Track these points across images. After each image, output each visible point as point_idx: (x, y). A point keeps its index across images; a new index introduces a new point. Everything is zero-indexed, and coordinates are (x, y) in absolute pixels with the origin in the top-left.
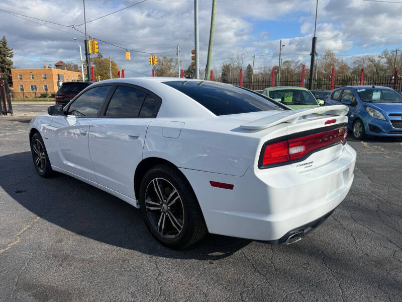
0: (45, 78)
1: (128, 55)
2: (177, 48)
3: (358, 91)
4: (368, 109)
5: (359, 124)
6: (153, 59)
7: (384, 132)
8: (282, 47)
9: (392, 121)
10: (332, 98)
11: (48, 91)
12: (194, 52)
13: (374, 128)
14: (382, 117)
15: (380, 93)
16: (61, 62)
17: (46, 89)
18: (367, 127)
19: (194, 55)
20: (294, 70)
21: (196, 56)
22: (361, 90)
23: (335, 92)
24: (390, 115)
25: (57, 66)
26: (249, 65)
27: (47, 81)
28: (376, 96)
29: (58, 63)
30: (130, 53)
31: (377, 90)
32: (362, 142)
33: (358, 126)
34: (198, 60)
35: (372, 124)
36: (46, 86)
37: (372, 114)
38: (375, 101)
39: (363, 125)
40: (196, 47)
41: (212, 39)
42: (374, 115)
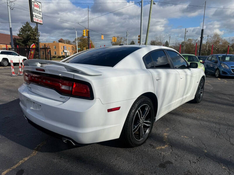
0: (55, 48)
1: (103, 37)
2: (127, 33)
3: (219, 56)
4: (222, 64)
5: (218, 71)
6: (114, 39)
7: (228, 74)
8: (186, 32)
9: (232, 70)
10: (207, 60)
11: (56, 54)
12: (140, 36)
13: (224, 72)
14: (228, 68)
15: (229, 58)
16: (62, 39)
17: (55, 54)
18: (221, 72)
19: (139, 38)
20: (194, 45)
21: (140, 38)
22: (220, 56)
23: (209, 57)
24: (231, 67)
25: (60, 41)
26: (167, 41)
27: (56, 50)
28: (227, 59)
29: (60, 40)
30: (103, 36)
31: (228, 56)
32: (218, 78)
33: (218, 72)
34: (141, 40)
35: (223, 71)
36: (55, 52)
37: (223, 66)
38: (227, 61)
39: (219, 71)
40: (141, 34)
41: (149, 30)
42: (224, 67)
